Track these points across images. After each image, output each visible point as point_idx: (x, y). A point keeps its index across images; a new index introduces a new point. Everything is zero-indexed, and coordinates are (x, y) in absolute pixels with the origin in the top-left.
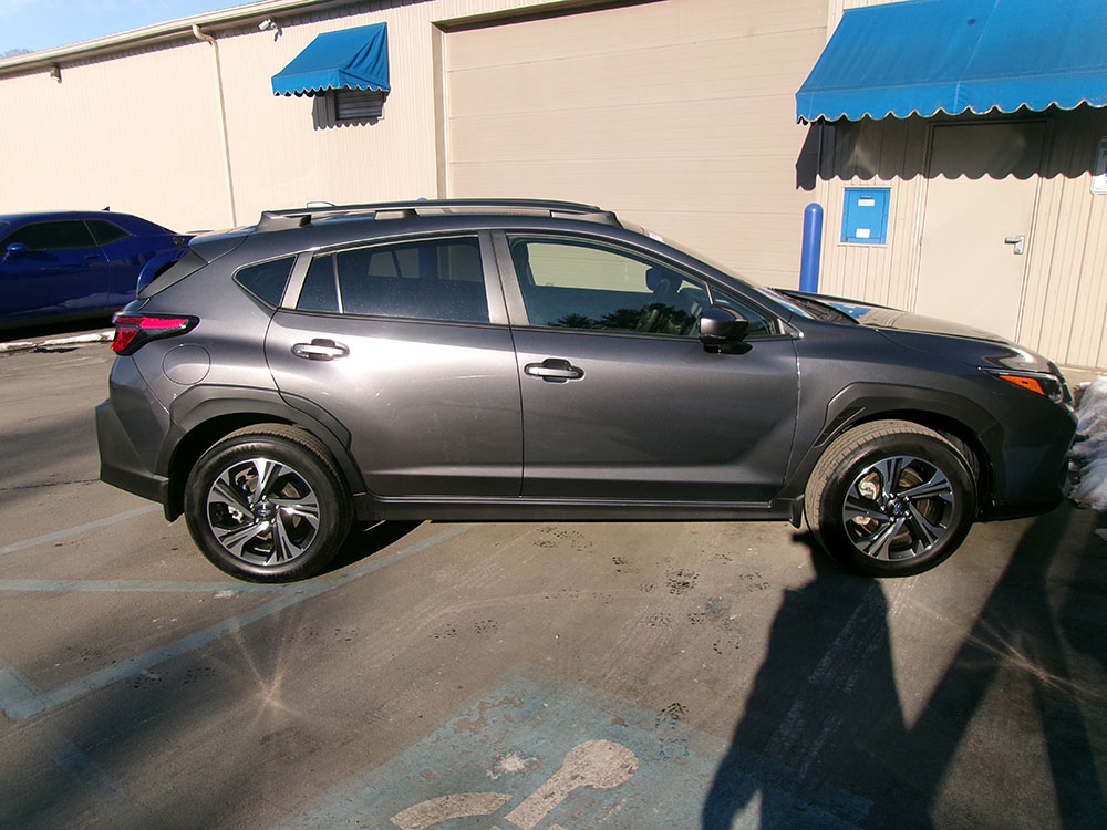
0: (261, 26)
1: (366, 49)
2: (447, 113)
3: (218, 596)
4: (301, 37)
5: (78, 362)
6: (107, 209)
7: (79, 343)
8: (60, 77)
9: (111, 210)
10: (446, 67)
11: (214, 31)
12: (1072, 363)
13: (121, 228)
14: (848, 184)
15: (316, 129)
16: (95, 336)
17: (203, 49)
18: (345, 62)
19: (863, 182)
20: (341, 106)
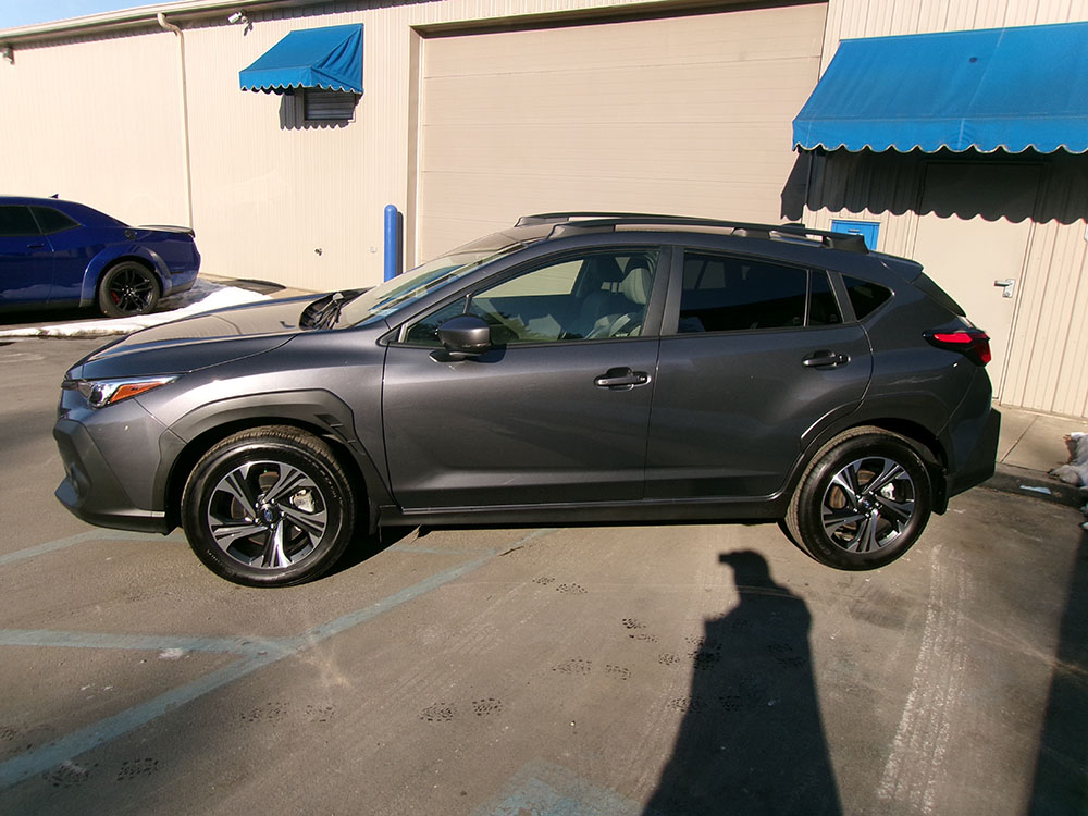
0: (231, 19)
1: (342, 47)
2: (421, 120)
3: (163, 655)
4: (272, 32)
5: (13, 358)
6: (56, 196)
7: (15, 336)
8: (12, 57)
9: (60, 198)
10: (423, 72)
11: (181, 21)
12: (1058, 411)
13: (70, 218)
14: (836, 216)
15: (282, 128)
16: (33, 330)
17: (167, 40)
18: (319, 61)
19: (852, 214)
20: (311, 107)
